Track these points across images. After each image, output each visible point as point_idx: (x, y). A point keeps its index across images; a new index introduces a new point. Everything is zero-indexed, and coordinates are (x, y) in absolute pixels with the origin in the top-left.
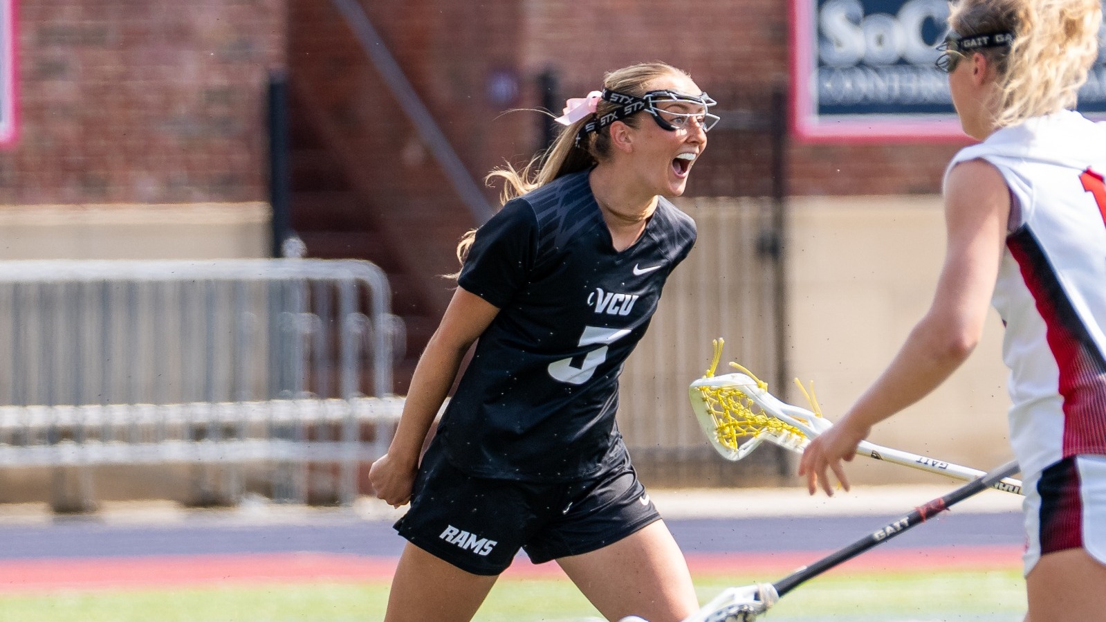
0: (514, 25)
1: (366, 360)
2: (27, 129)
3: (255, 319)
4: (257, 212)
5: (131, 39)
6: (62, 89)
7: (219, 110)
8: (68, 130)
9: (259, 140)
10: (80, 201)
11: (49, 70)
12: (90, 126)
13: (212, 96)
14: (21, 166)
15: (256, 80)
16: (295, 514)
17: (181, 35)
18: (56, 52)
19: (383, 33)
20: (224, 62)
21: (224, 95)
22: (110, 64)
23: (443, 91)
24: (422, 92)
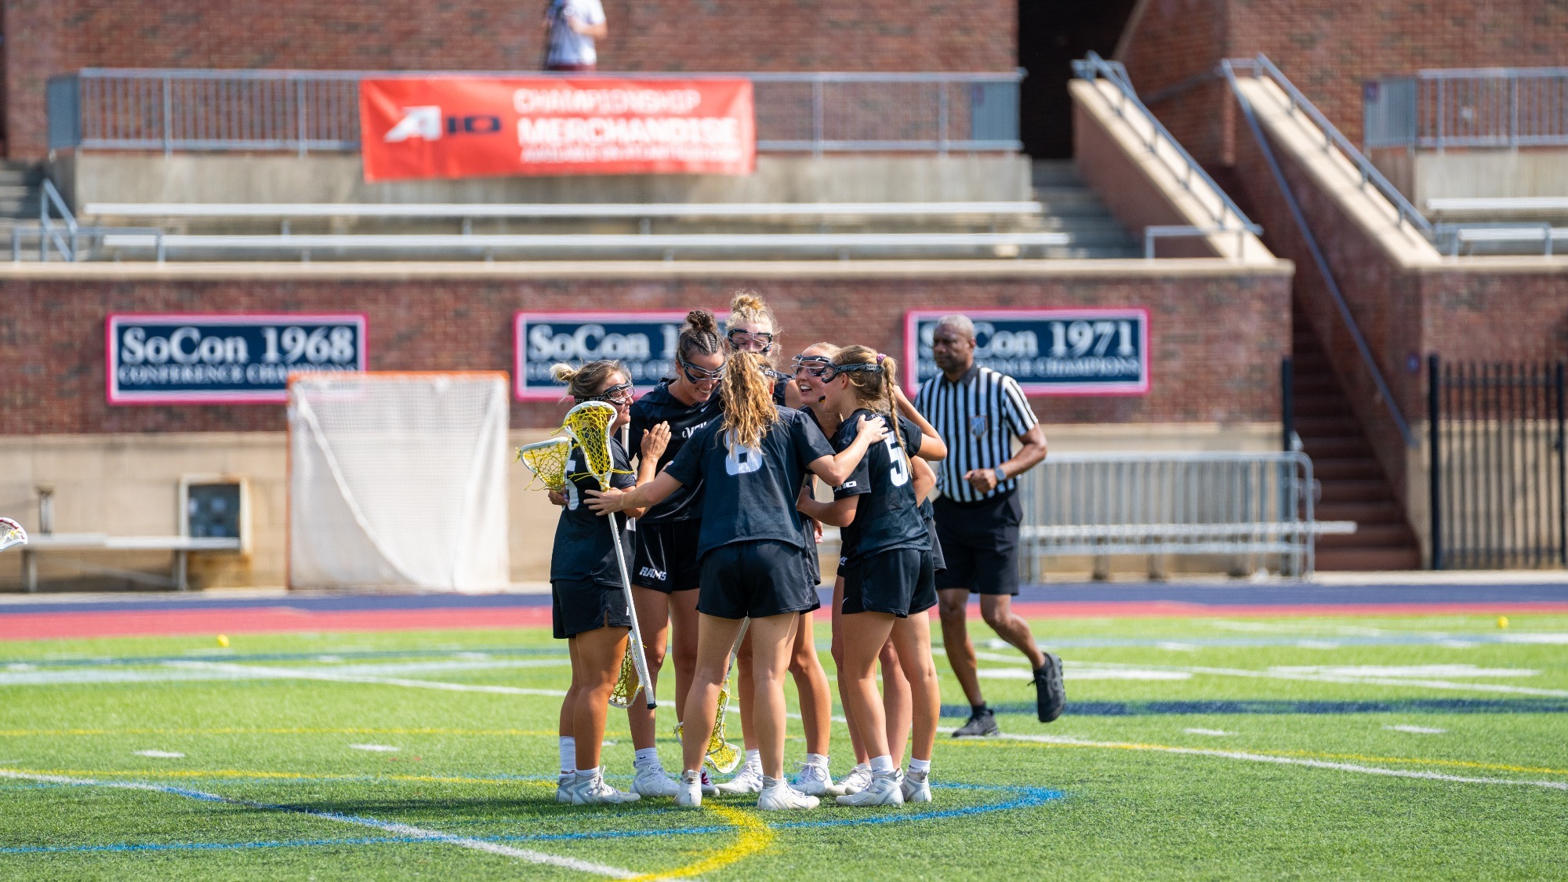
0: (1418, 333)
1: (1302, 504)
2: (1156, 385)
3: (1273, 481)
4: (1277, 428)
5: (1210, 340)
6: (1174, 365)
7: (1257, 376)
8: (1178, 385)
9: (1278, 392)
10: (1185, 420)
11: (1167, 356)
12: (1189, 384)
13: (1253, 368)
14: (1153, 404)
15: (1277, 361)
16: (1220, 581)
17: (1237, 337)
18: (1171, 347)
19: (1365, 337)
20: (1261, 351)
21: (1261, 369)
22: (1199, 351)
23: (1389, 365)
24: (1380, 366)
